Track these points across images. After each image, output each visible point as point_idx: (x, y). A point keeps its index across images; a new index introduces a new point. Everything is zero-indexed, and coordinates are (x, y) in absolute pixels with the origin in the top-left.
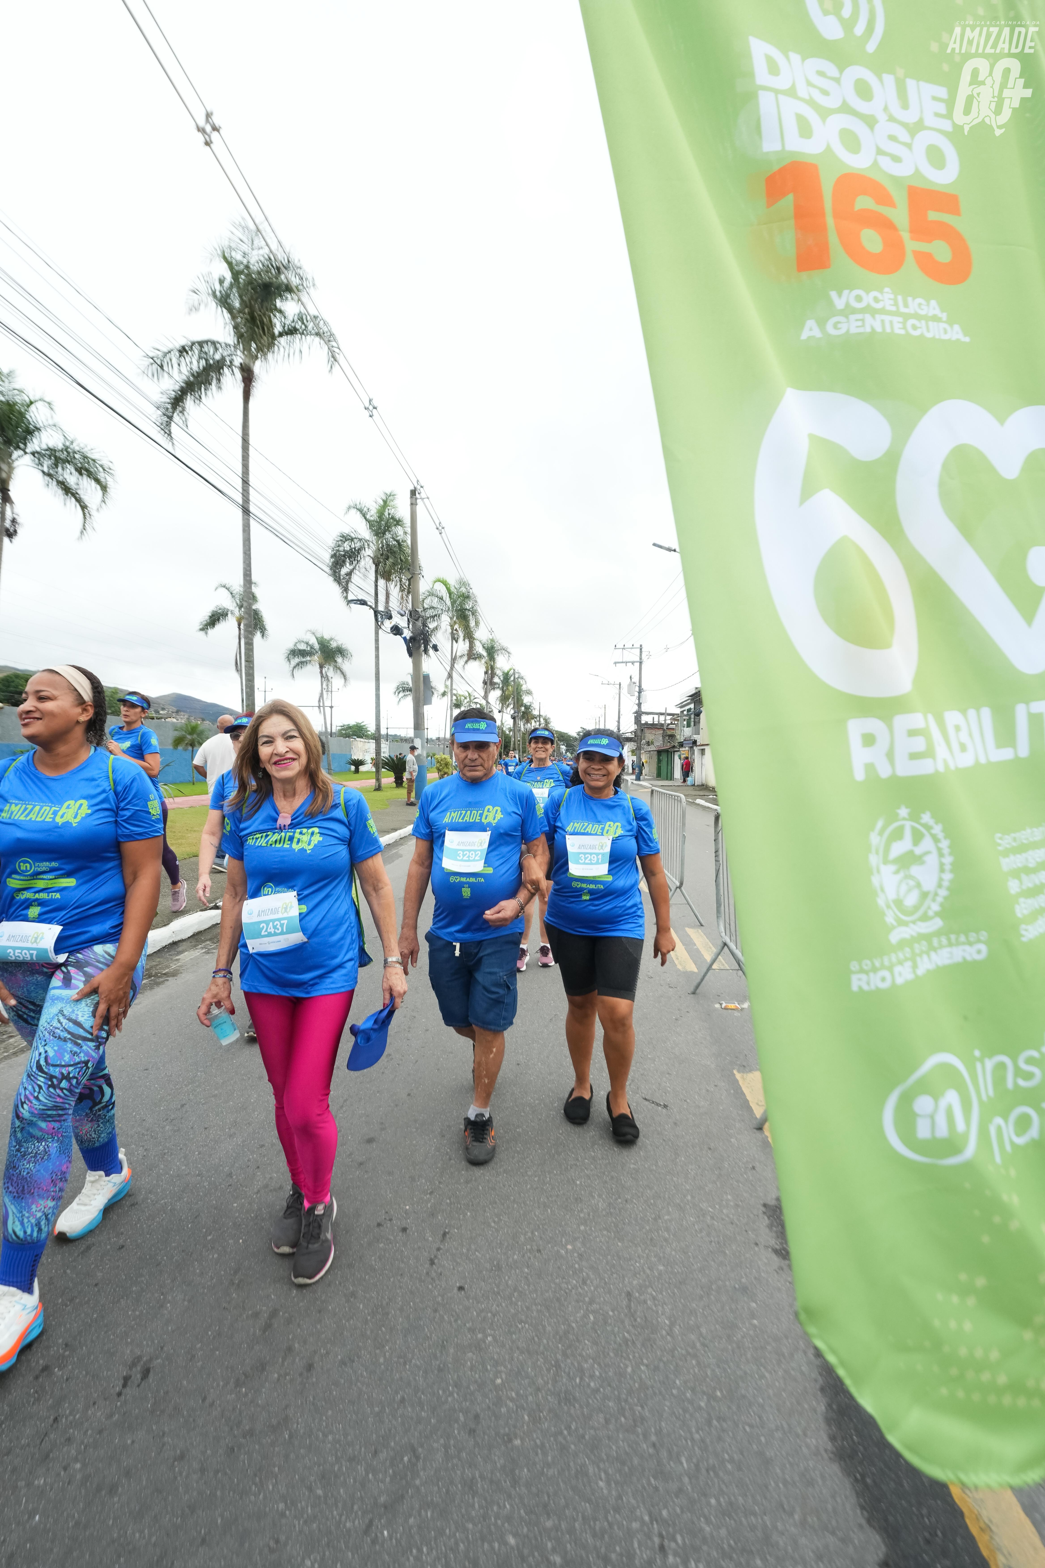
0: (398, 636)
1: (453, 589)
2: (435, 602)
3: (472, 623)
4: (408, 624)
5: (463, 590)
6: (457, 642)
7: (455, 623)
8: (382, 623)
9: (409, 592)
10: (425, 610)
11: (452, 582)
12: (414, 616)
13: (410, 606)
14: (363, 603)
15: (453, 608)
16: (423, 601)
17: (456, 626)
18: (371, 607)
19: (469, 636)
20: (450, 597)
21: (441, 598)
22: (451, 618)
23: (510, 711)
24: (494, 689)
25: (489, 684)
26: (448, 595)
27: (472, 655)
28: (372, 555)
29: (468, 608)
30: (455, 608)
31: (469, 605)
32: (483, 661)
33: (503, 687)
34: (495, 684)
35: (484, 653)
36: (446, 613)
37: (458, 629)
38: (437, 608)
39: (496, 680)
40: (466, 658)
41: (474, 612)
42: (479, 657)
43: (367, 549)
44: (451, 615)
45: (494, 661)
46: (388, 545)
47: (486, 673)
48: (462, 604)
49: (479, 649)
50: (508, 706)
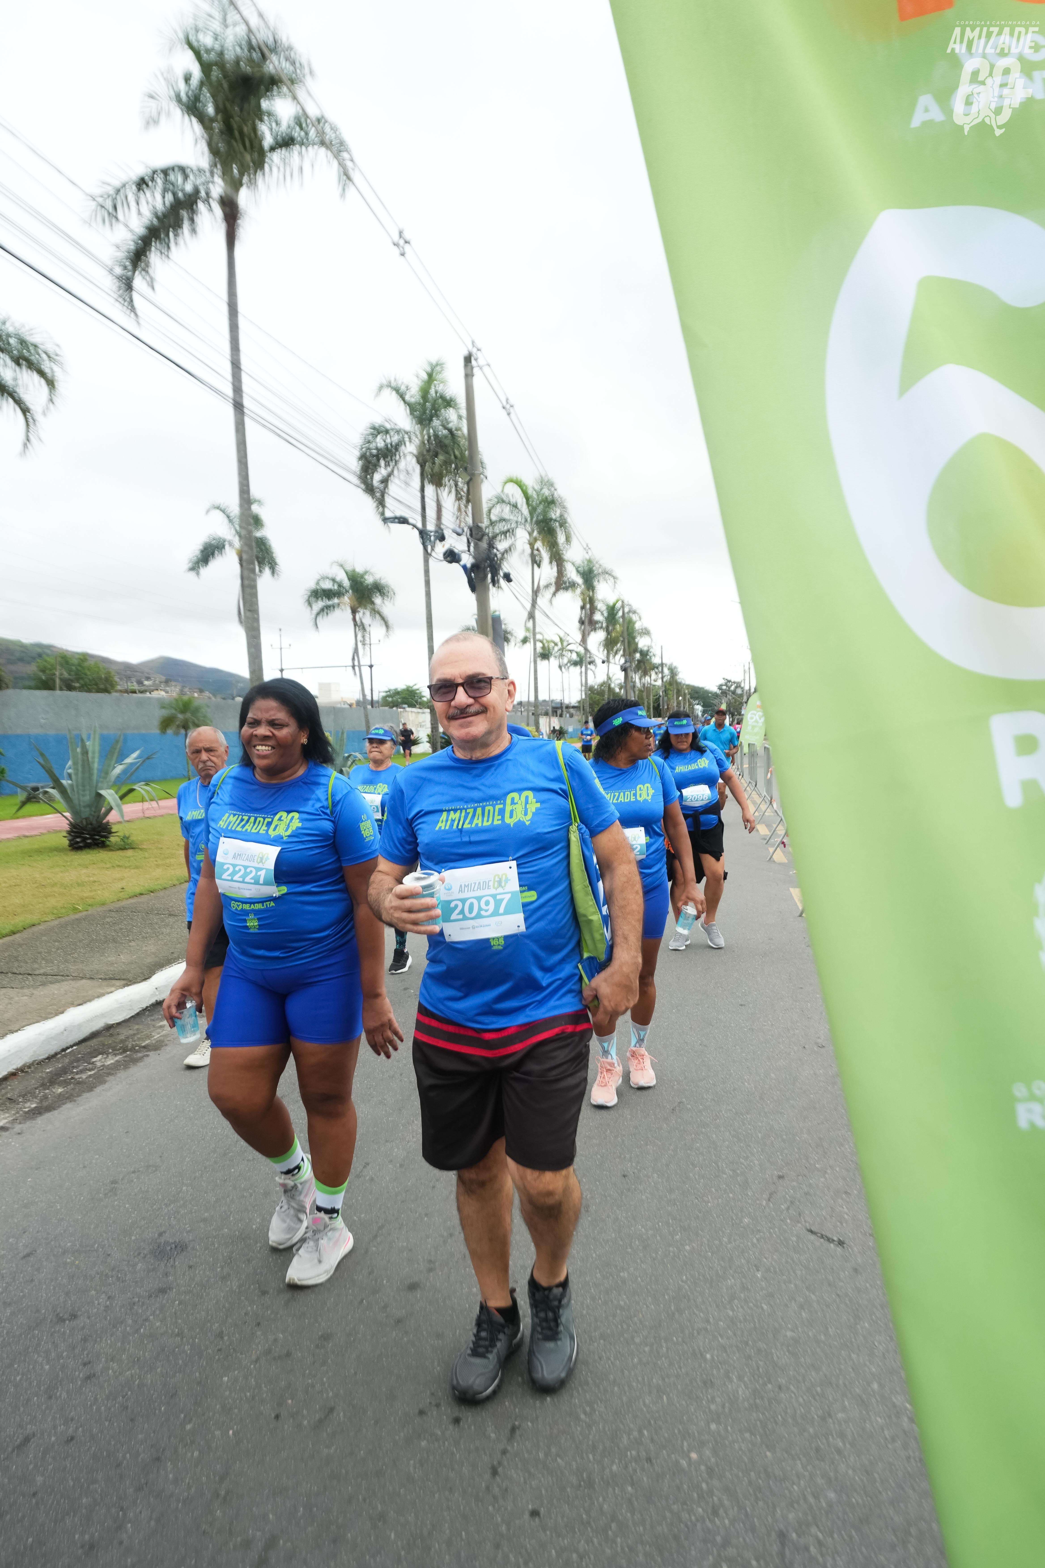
0: (455, 564)
1: (530, 492)
2: (506, 511)
3: (561, 538)
4: (469, 547)
5: (546, 492)
6: (539, 566)
7: (536, 540)
8: (432, 547)
9: (468, 501)
10: (492, 523)
11: (530, 482)
12: (476, 534)
13: (470, 521)
14: (406, 521)
15: (532, 519)
16: (490, 511)
17: (538, 544)
18: (416, 526)
19: (557, 557)
20: (528, 503)
21: (515, 506)
22: (530, 534)
23: (619, 660)
24: (595, 629)
25: (587, 623)
26: (524, 500)
27: (561, 584)
28: (415, 452)
29: (554, 517)
30: (535, 519)
31: (555, 514)
32: (578, 591)
33: (607, 627)
34: (597, 622)
35: (579, 580)
36: (522, 526)
37: (541, 549)
38: (509, 520)
39: (598, 617)
40: (553, 589)
41: (563, 523)
42: (573, 585)
43: (407, 443)
44: (529, 529)
45: (593, 591)
46: (436, 436)
47: (583, 608)
48: (545, 512)
49: (572, 574)
50: (616, 653)
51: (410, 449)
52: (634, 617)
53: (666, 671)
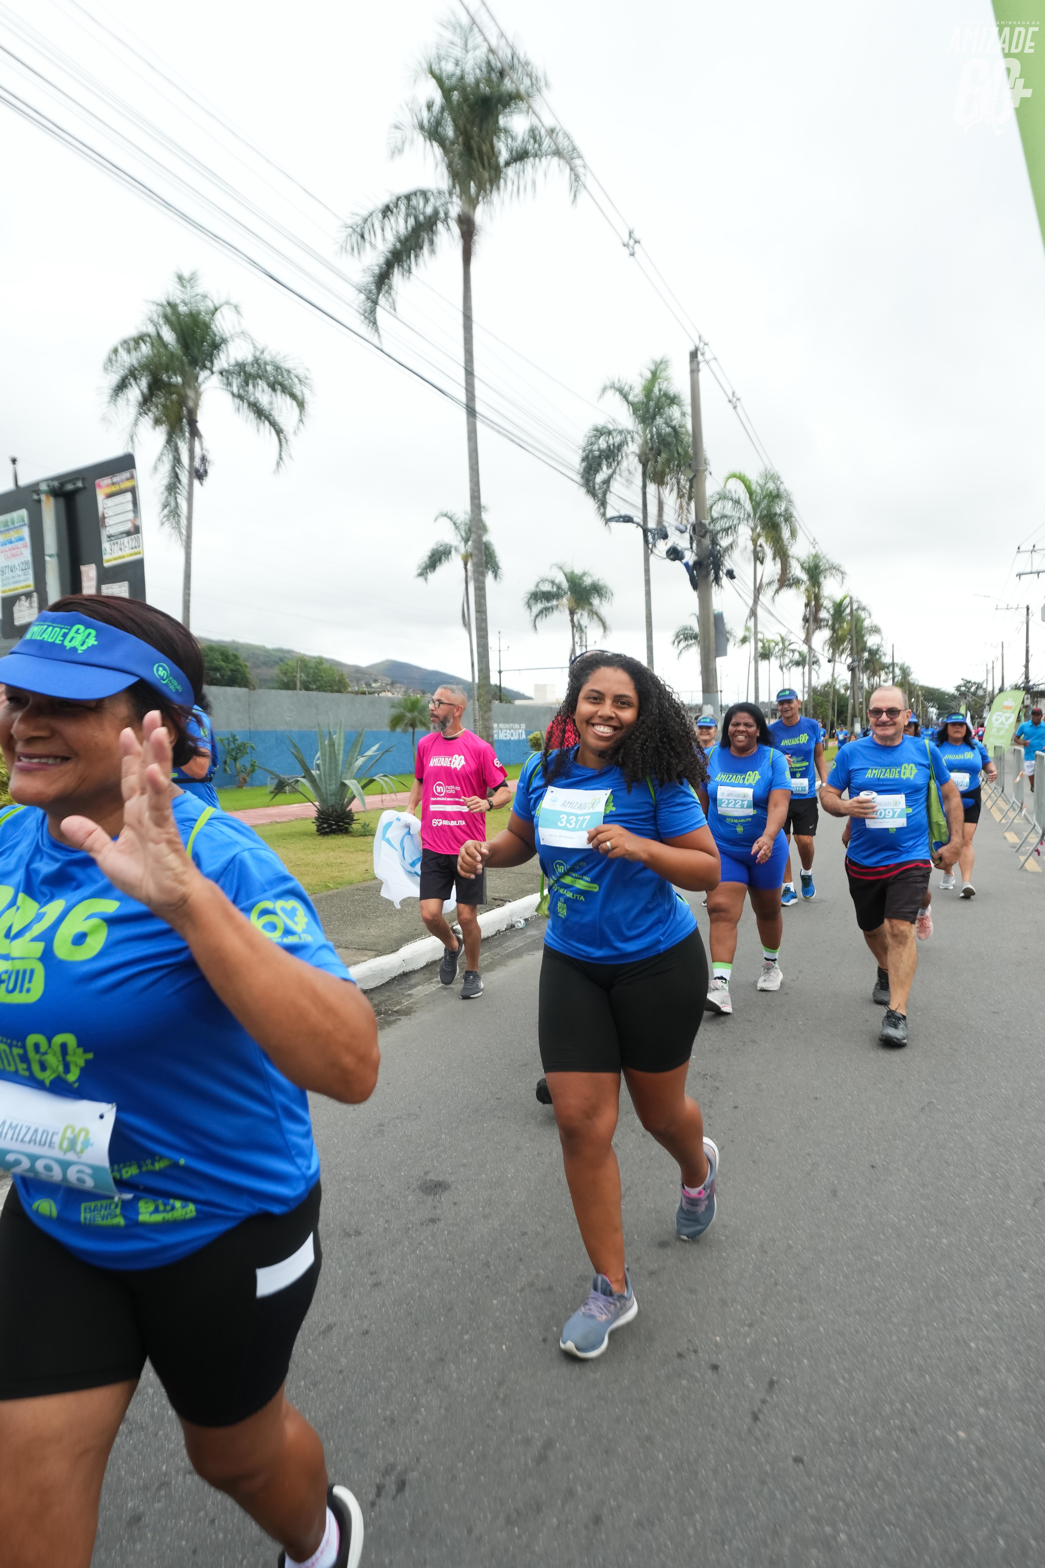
0: (677, 562)
1: (754, 487)
2: (729, 508)
3: (786, 533)
4: (691, 544)
5: (771, 486)
6: (762, 563)
7: (759, 535)
8: (654, 545)
9: (690, 499)
10: (713, 520)
11: (754, 476)
12: (699, 531)
13: (692, 518)
14: (628, 519)
15: (755, 515)
16: (711, 507)
17: (761, 541)
18: (638, 524)
19: (781, 554)
20: (751, 498)
21: (737, 502)
22: (753, 530)
23: (845, 660)
24: (820, 627)
25: (812, 621)
26: (748, 495)
27: (785, 581)
28: (637, 451)
29: (778, 511)
30: (758, 515)
31: (780, 508)
32: (803, 588)
33: (833, 625)
34: (822, 620)
35: (804, 576)
36: (745, 522)
37: (764, 545)
38: (731, 517)
39: (823, 614)
40: (775, 586)
41: (788, 517)
42: (797, 582)
43: (630, 443)
44: (752, 525)
45: (819, 588)
46: (659, 434)
47: (807, 605)
48: (769, 507)
49: (797, 571)
50: (842, 652)
51: (633, 448)
52: (863, 614)
53: (897, 671)
